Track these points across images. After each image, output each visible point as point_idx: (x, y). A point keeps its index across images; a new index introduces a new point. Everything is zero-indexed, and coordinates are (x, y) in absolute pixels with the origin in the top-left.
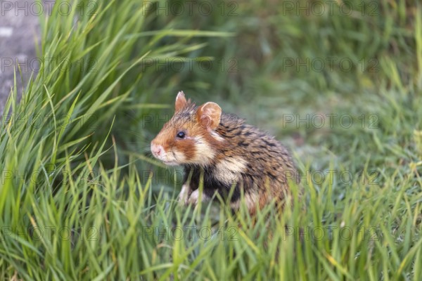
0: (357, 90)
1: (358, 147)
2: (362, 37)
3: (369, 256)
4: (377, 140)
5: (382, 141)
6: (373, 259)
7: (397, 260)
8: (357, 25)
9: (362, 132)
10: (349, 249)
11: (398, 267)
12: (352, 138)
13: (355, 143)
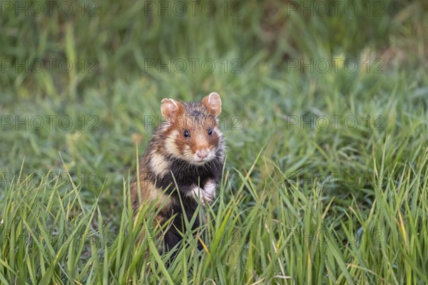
0: (16, 100)
1: (17, 152)
2: (19, 51)
3: (27, 250)
4: (34, 145)
5: (39, 145)
6: (30, 252)
7: (52, 252)
8: (14, 42)
9: (20, 138)
10: (8, 243)
11: (54, 258)
12: (11, 143)
13: (14, 148)
